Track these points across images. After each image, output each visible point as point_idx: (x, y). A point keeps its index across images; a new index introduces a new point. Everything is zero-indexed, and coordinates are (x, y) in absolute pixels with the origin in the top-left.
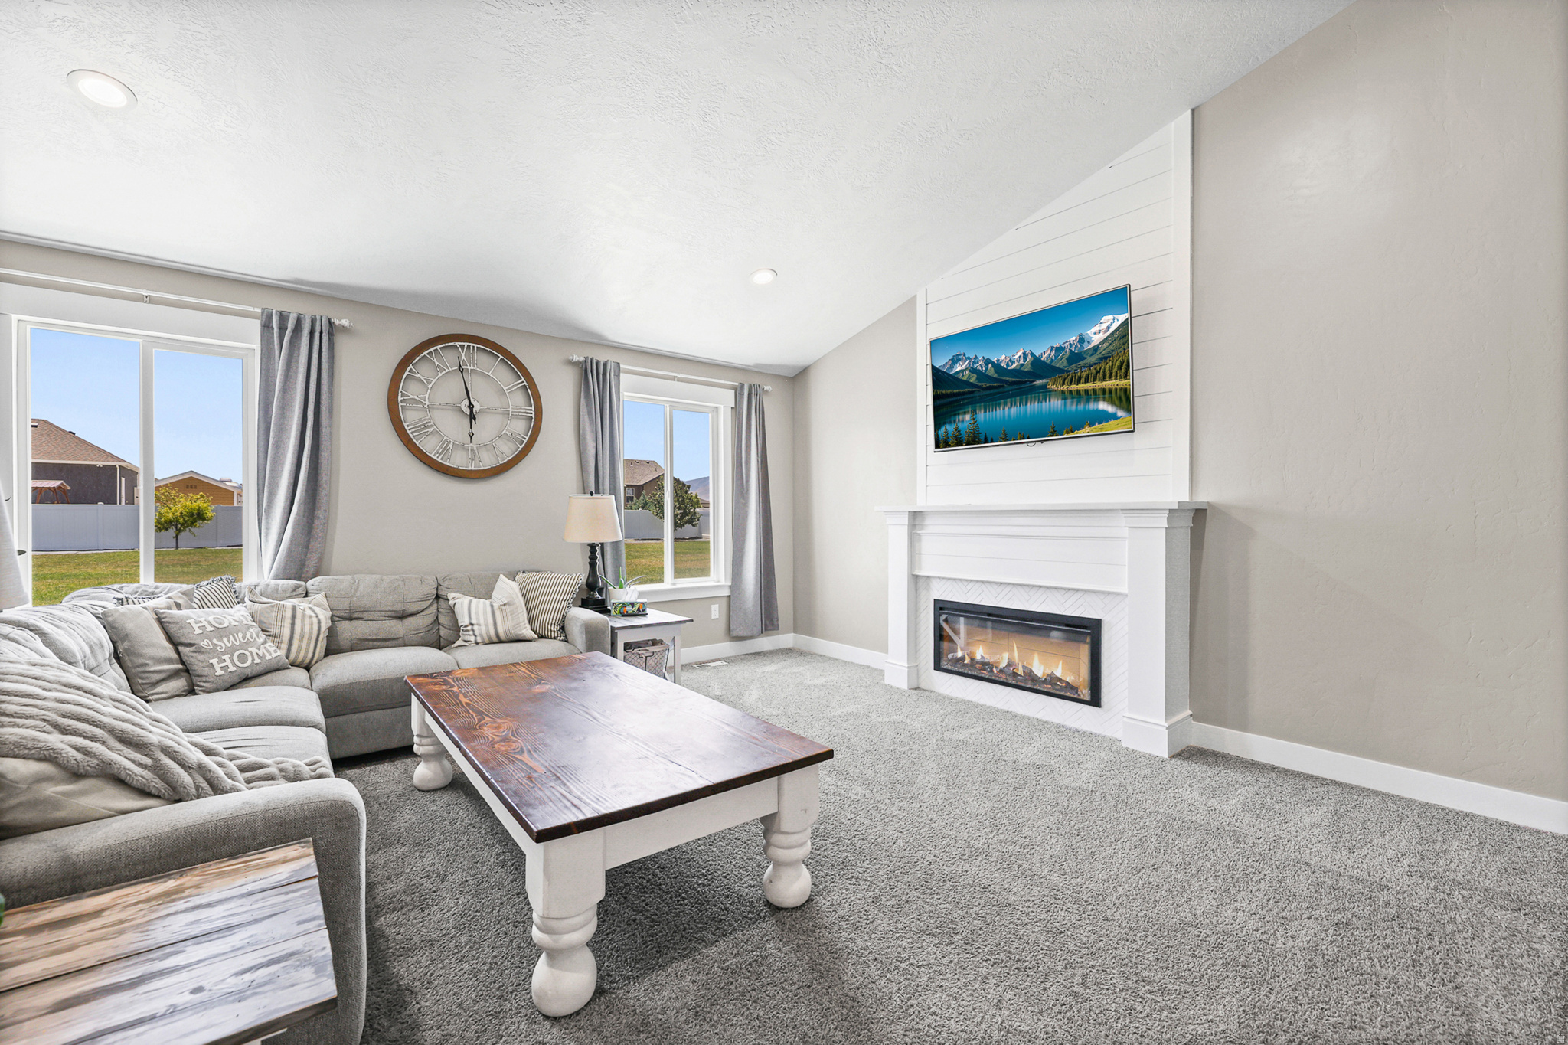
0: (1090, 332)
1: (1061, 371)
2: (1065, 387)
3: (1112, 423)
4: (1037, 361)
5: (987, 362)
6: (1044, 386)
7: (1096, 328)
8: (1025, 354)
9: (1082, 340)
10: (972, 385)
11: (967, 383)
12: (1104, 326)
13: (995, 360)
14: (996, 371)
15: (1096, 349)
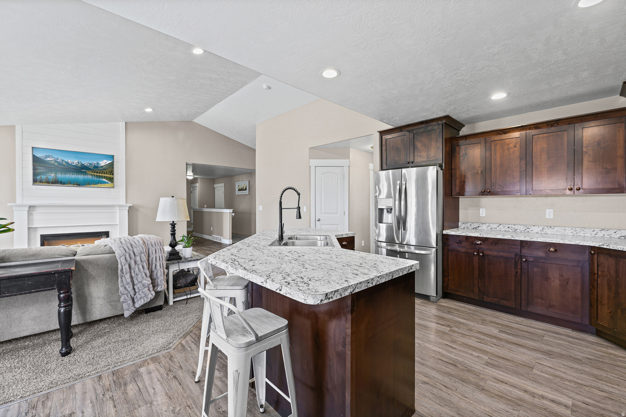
0: (101, 162)
1: (91, 169)
2: (93, 173)
3: (107, 184)
4: (82, 165)
5: (63, 161)
6: (86, 172)
7: (102, 162)
8: (78, 163)
9: (98, 163)
10: (55, 165)
11: (53, 165)
12: (104, 162)
13: (66, 161)
14: (66, 164)
15: (102, 167)
